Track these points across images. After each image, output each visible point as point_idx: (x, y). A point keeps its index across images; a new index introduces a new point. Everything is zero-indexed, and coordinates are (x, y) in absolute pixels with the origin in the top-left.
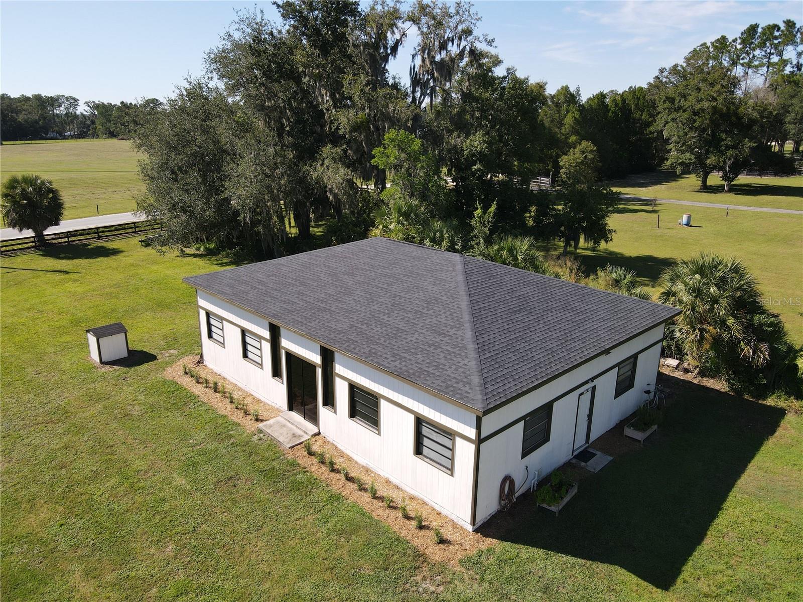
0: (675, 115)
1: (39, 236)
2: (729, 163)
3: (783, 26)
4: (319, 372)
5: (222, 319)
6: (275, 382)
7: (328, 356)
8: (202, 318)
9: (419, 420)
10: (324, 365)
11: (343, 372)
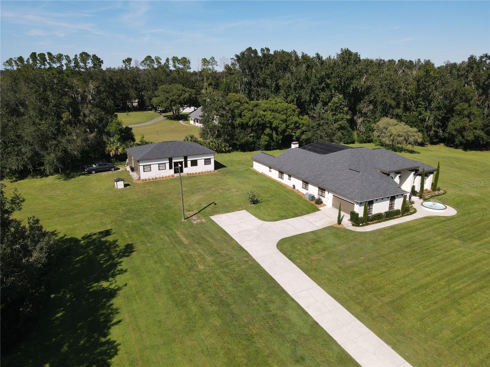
5: (150, 165)
6: (171, 170)
7: (185, 158)
8: (141, 168)
9: (205, 159)
10: (184, 161)
11: (190, 159)
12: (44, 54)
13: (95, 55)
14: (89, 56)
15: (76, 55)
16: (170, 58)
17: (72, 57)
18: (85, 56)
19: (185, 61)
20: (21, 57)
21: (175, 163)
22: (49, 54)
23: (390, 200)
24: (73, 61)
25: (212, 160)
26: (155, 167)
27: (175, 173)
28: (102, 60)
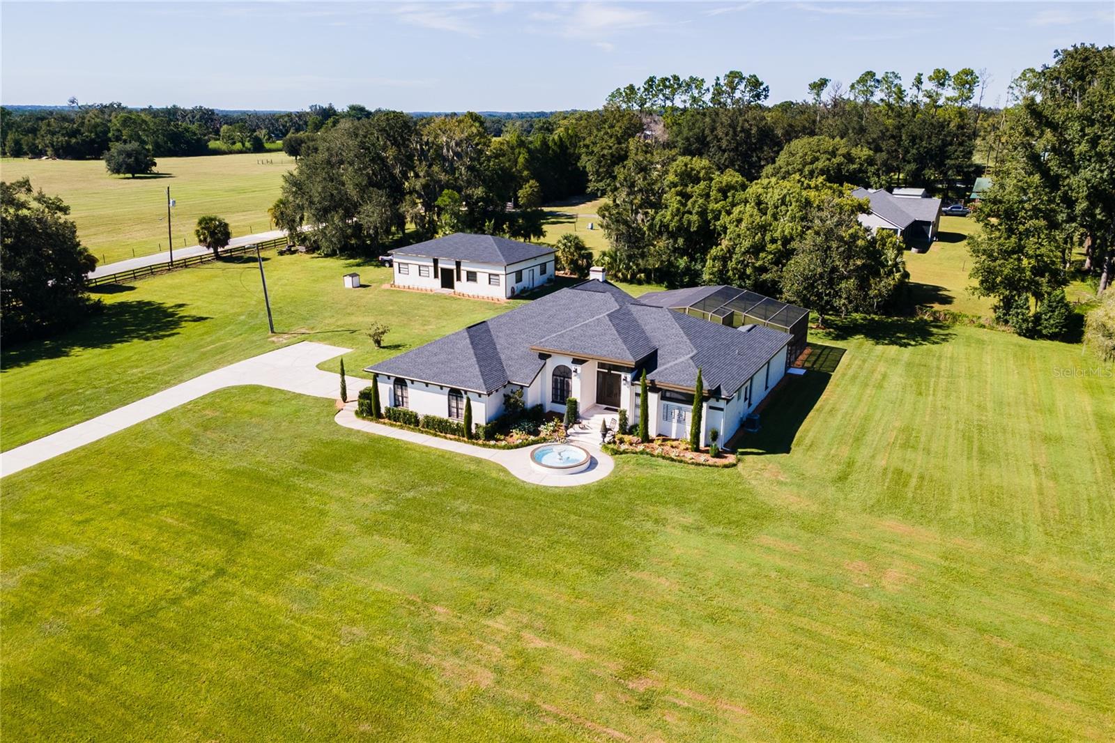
0: (590, 157)
1: (216, 252)
3: (671, 79)
4: (455, 271)
5: (407, 264)
6: (435, 280)
7: (458, 264)
8: (396, 265)
9: (490, 275)
10: (457, 268)
11: (465, 268)
12: (667, 79)
13: (755, 76)
14: (742, 78)
15: (718, 78)
16: (928, 72)
18: (734, 77)
19: (967, 80)
20: (632, 85)
21: (442, 269)
22: (676, 78)
23: (449, 395)
24: (712, 90)
25: (502, 278)
26: (414, 269)
27: (443, 287)
28: (767, 87)
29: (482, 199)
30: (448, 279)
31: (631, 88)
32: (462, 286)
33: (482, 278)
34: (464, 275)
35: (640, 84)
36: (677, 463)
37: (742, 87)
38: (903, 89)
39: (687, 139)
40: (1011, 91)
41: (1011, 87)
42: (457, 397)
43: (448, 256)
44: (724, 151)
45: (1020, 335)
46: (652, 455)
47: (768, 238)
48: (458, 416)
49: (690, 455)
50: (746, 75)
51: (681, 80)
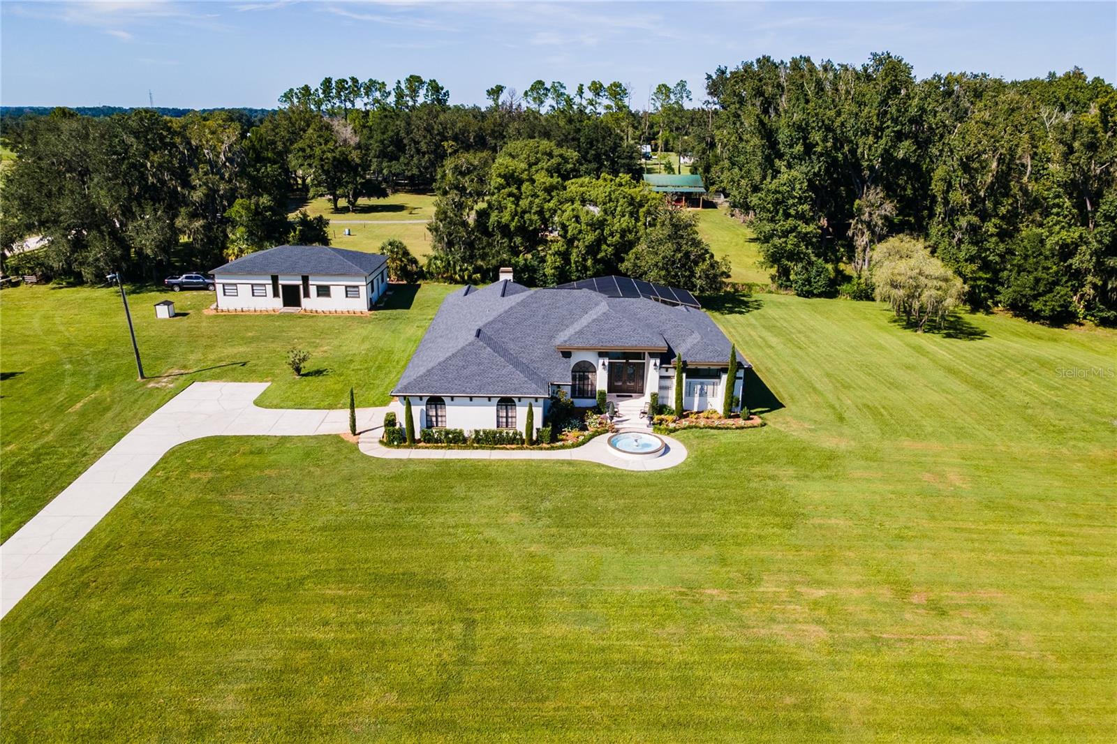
2: (351, 193)
3: (349, 81)
4: (301, 287)
5: (235, 284)
6: (276, 299)
7: (306, 280)
8: (219, 288)
9: (346, 287)
10: (303, 283)
11: (314, 283)
12: (344, 81)
13: (435, 81)
14: (422, 83)
15: (399, 82)
16: (587, 84)
17: (390, 87)
18: (415, 82)
19: (617, 91)
20: (306, 86)
21: (284, 287)
22: (354, 80)
23: (498, 405)
24: (393, 94)
25: (363, 290)
26: (244, 290)
27: (285, 306)
28: (447, 92)
29: (270, 208)
30: (291, 297)
31: (306, 89)
32: (311, 303)
33: (337, 291)
34: (313, 290)
35: (315, 85)
36: (724, 431)
37: (422, 92)
38: (571, 97)
39: (382, 142)
40: (653, 102)
41: (653, 99)
42: (506, 406)
43: (289, 272)
44: (424, 154)
45: (799, 295)
46: (701, 428)
47: (606, 232)
48: (507, 426)
49: (730, 422)
50: (426, 79)
51: (360, 82)
